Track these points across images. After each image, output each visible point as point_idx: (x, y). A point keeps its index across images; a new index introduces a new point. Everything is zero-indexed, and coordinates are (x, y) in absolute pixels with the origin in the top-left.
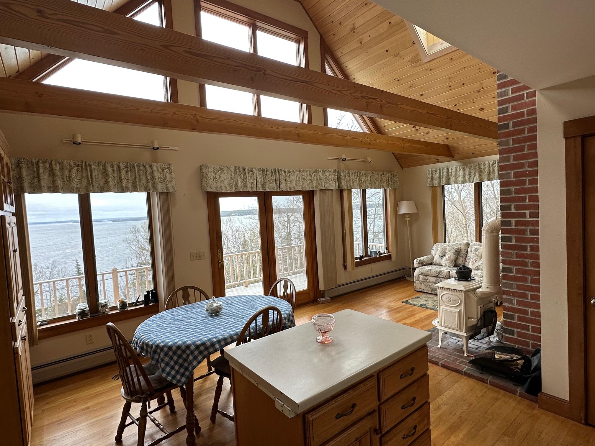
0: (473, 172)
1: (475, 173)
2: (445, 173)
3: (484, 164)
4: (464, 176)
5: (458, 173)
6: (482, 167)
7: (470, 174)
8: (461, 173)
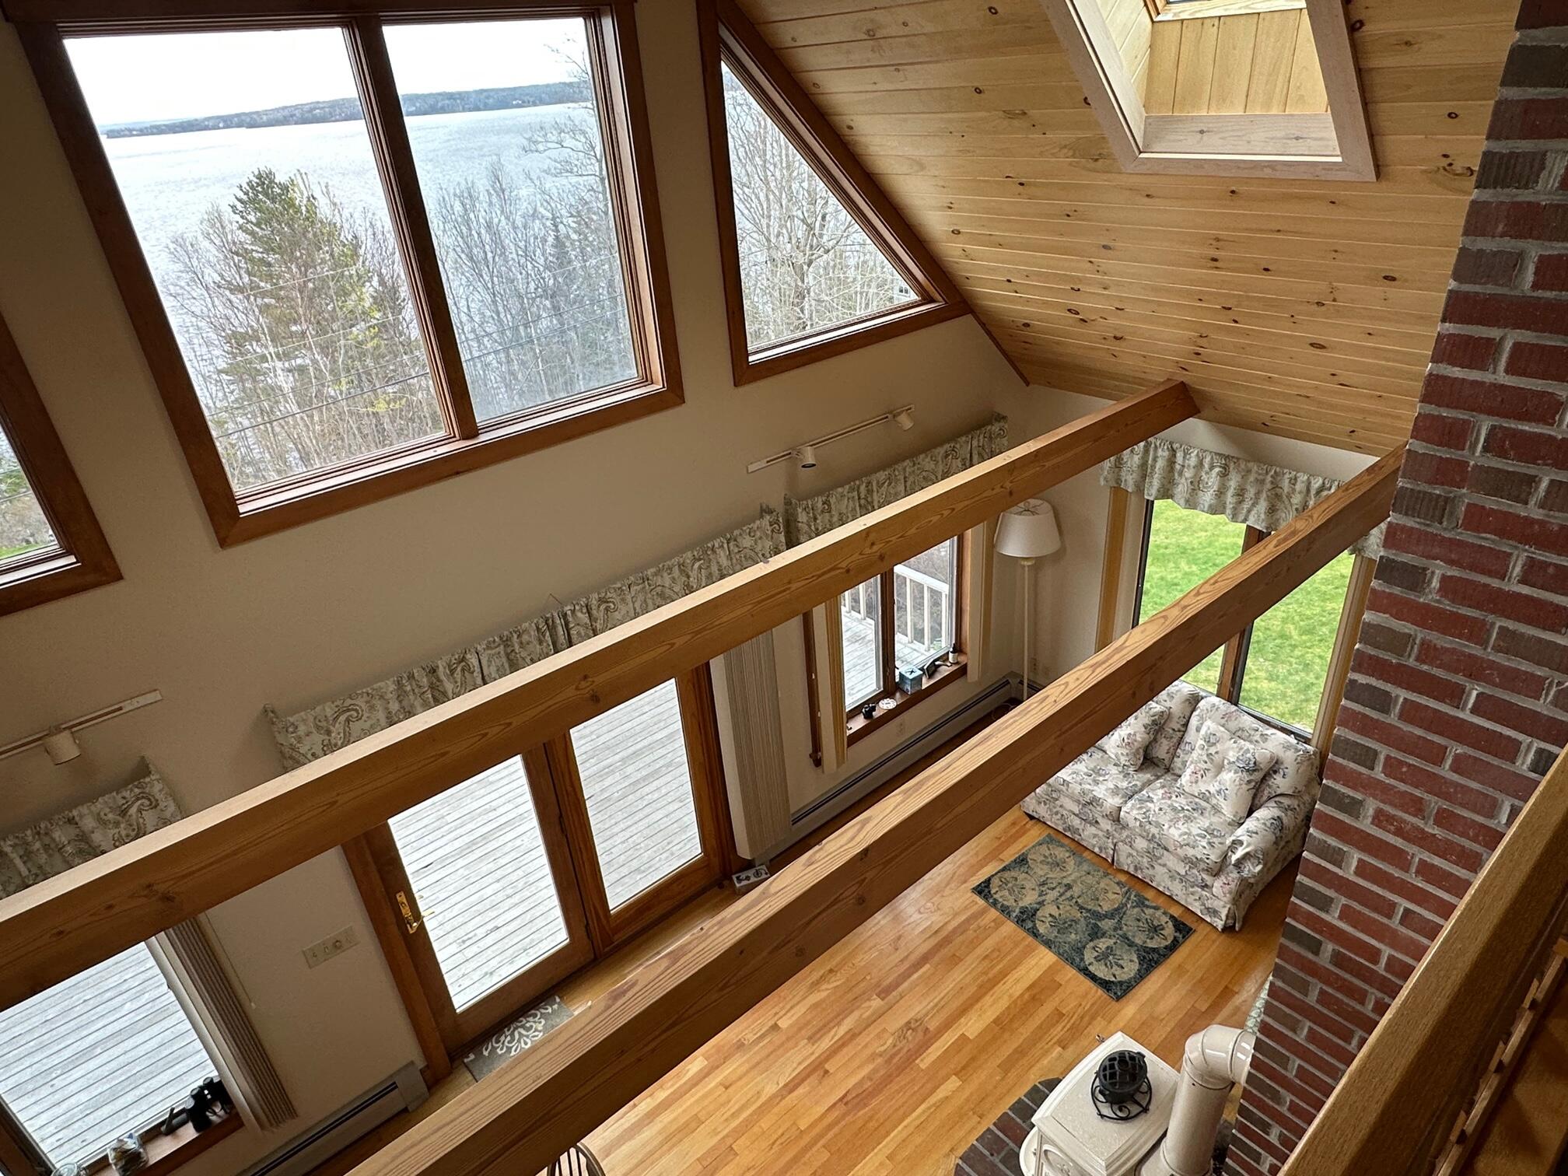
0: (1251, 492)
1: (1258, 494)
2: (1160, 464)
3: (1294, 481)
4: (1220, 493)
5: (1204, 477)
6: (1286, 484)
7: (1240, 494)
8: (1212, 479)
